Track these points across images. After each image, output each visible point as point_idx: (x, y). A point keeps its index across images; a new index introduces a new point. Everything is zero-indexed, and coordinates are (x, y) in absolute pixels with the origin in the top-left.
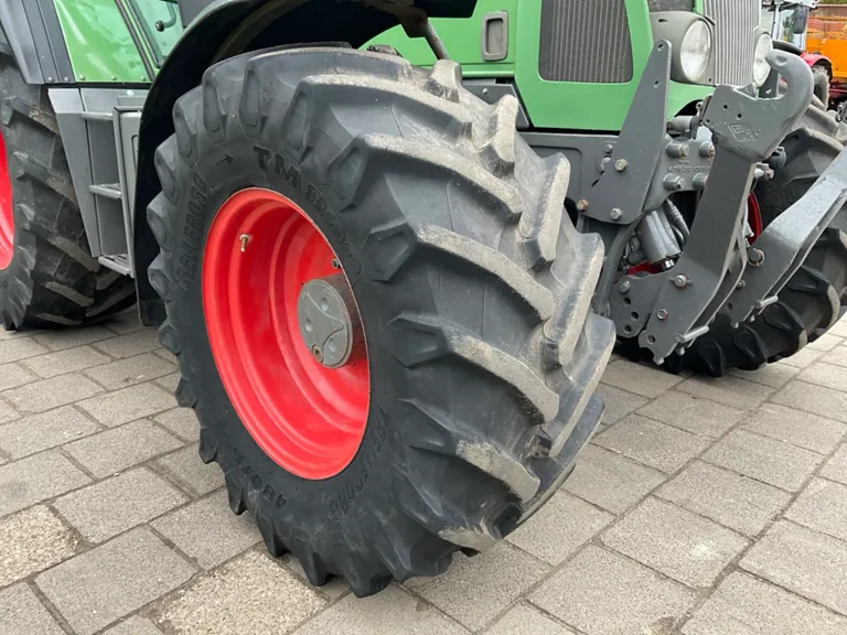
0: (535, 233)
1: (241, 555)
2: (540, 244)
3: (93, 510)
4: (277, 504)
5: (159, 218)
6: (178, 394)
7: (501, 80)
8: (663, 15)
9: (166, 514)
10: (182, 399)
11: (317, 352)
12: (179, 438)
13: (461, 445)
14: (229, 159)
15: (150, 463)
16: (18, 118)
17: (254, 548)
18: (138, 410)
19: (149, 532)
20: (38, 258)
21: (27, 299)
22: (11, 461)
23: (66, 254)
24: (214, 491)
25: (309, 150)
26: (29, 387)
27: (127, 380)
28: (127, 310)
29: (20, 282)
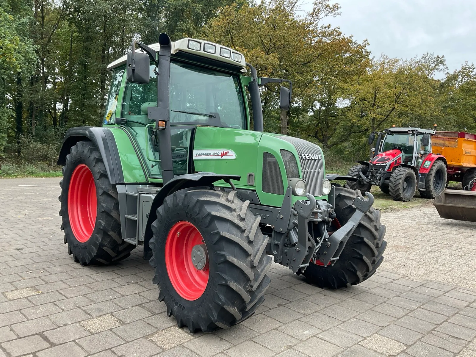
0: (249, 234)
1: (170, 327)
2: (249, 237)
3: (125, 316)
4: (183, 309)
5: (155, 227)
6: (154, 280)
7: (253, 190)
8: (291, 179)
9: (147, 317)
10: (155, 281)
11: (196, 266)
12: (148, 299)
13: (229, 282)
14: (178, 214)
15: (140, 305)
16: (105, 193)
17: (174, 326)
18: (133, 291)
19: (142, 321)
20: (102, 239)
21: (94, 253)
22: (96, 303)
23: (112, 237)
24: (161, 313)
25: (198, 214)
26: (95, 283)
27: (128, 283)
28: (124, 260)
29: (93, 247)
